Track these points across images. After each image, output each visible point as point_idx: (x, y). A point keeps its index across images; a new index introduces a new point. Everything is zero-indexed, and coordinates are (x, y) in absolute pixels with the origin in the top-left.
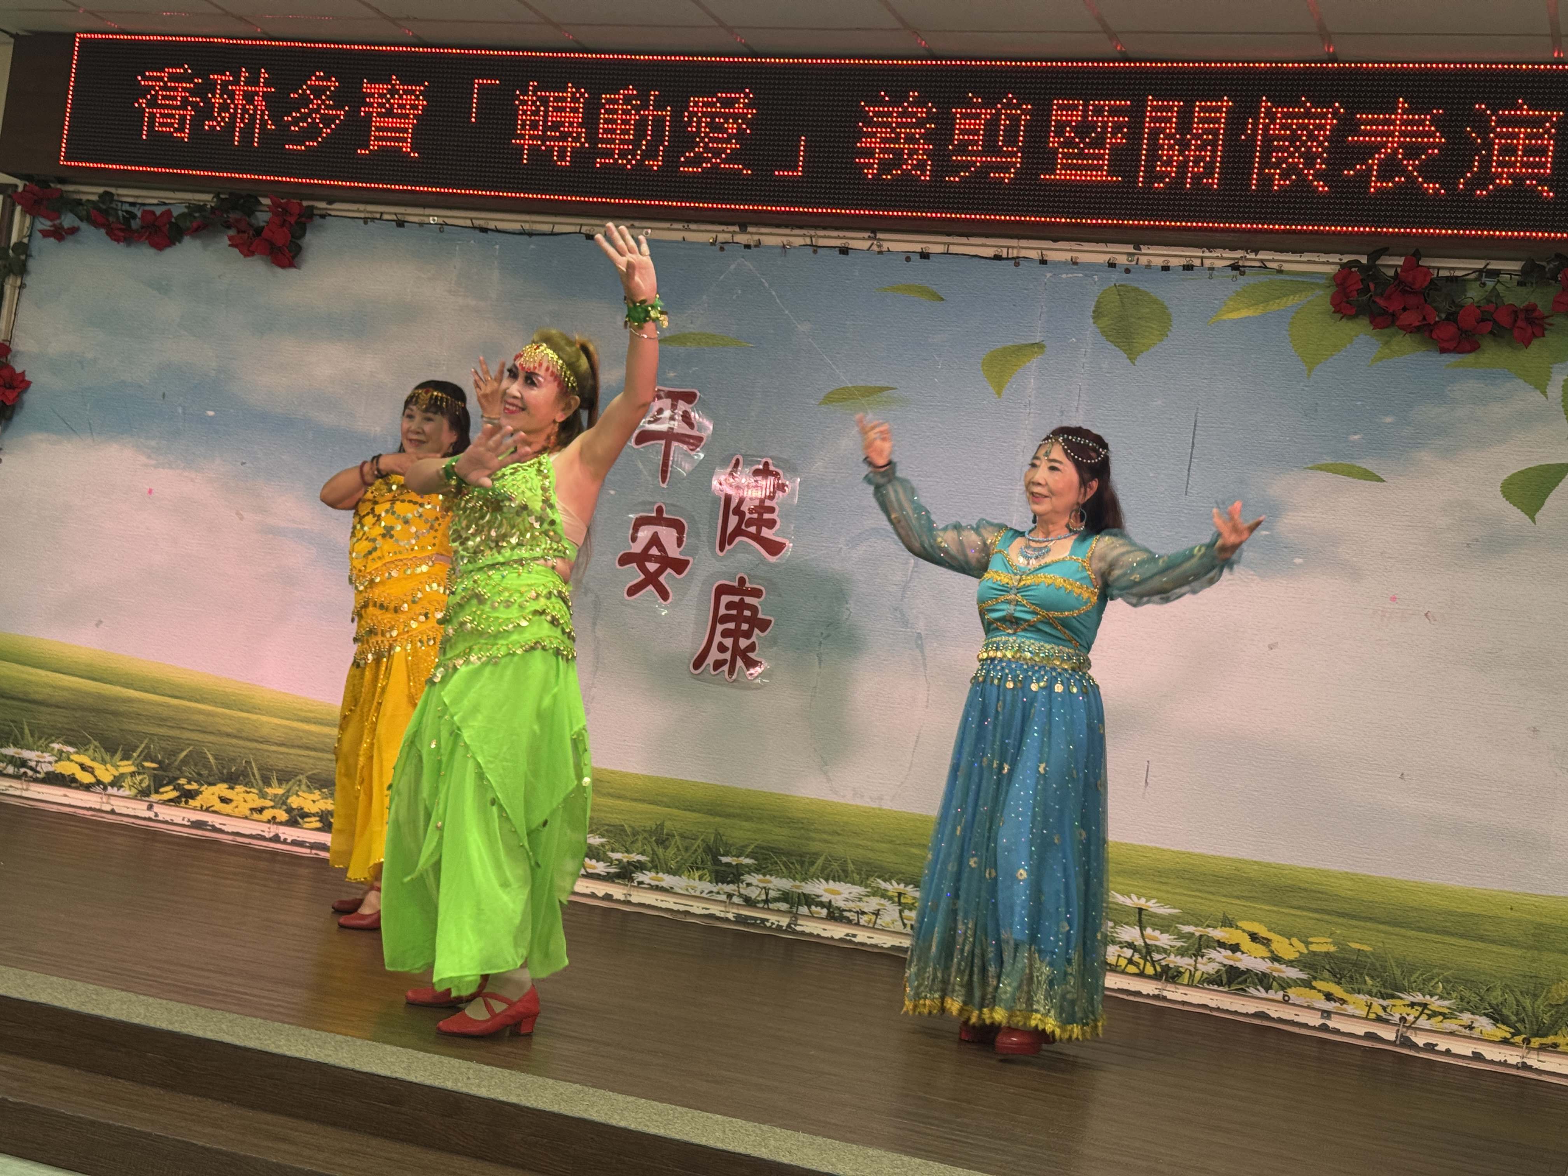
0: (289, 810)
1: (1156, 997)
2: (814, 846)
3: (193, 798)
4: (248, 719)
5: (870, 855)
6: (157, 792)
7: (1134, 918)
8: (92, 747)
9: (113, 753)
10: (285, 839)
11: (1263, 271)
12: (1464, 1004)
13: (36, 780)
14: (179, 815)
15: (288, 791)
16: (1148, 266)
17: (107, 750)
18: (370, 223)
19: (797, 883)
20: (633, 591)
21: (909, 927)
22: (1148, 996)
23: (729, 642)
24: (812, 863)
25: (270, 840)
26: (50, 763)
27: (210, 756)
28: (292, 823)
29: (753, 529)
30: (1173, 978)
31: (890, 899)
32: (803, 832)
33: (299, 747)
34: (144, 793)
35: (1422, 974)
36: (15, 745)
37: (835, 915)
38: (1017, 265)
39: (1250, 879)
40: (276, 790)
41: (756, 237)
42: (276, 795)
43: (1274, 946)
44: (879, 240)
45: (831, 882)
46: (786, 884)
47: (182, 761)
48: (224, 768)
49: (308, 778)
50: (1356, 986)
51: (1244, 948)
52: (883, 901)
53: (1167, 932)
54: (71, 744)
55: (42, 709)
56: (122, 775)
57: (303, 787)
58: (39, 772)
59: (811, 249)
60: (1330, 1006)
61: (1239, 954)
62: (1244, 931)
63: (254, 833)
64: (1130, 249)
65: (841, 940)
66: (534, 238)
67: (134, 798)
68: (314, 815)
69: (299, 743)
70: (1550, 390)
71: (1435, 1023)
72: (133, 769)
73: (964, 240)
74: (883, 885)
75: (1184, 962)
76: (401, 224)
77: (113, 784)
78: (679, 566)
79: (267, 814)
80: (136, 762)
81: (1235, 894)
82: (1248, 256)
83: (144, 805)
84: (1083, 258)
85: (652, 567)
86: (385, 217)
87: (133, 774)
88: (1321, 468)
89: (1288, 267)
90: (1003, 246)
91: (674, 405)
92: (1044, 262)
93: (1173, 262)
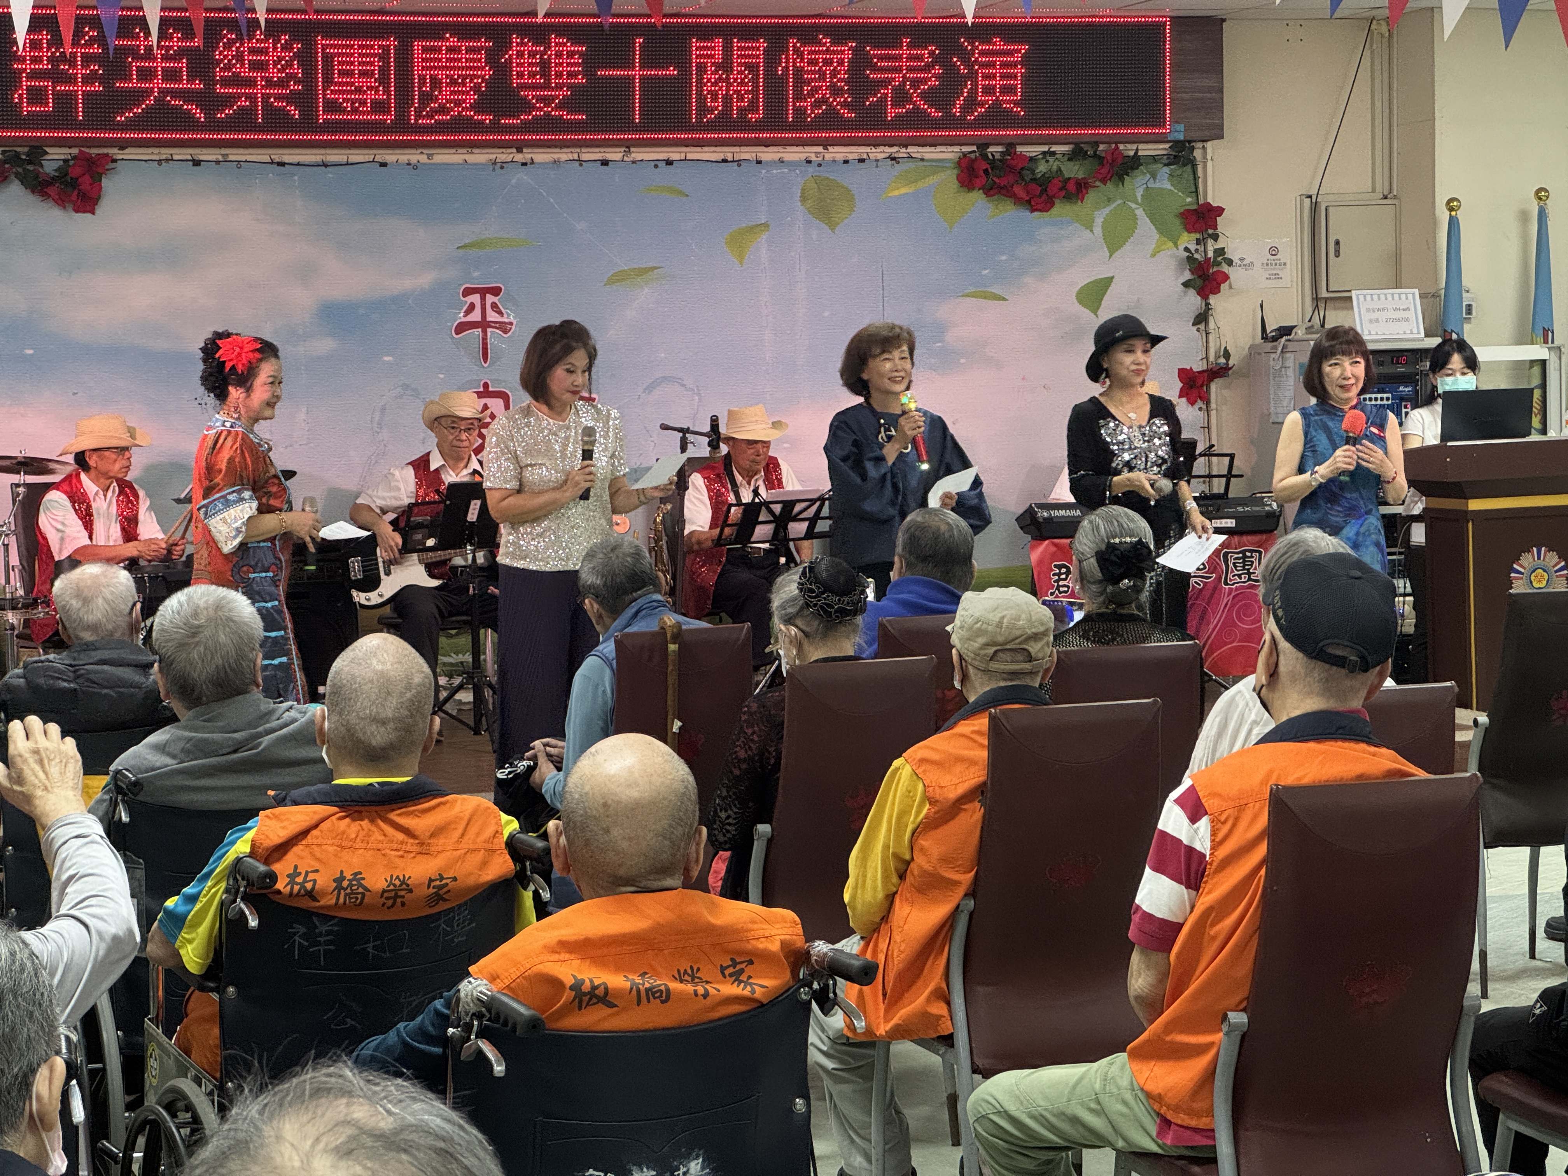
11: (911, 160)
16: (834, 161)
18: (164, 164)
38: (739, 165)
41: (530, 156)
44: (632, 153)
59: (577, 163)
64: (820, 149)
66: (329, 169)
70: (1094, 230)
73: (699, 149)
76: (197, 163)
82: (901, 151)
84: (788, 157)
86: (175, 157)
88: (967, 296)
89: (927, 156)
90: (727, 152)
91: (483, 299)
92: (759, 162)
93: (850, 157)
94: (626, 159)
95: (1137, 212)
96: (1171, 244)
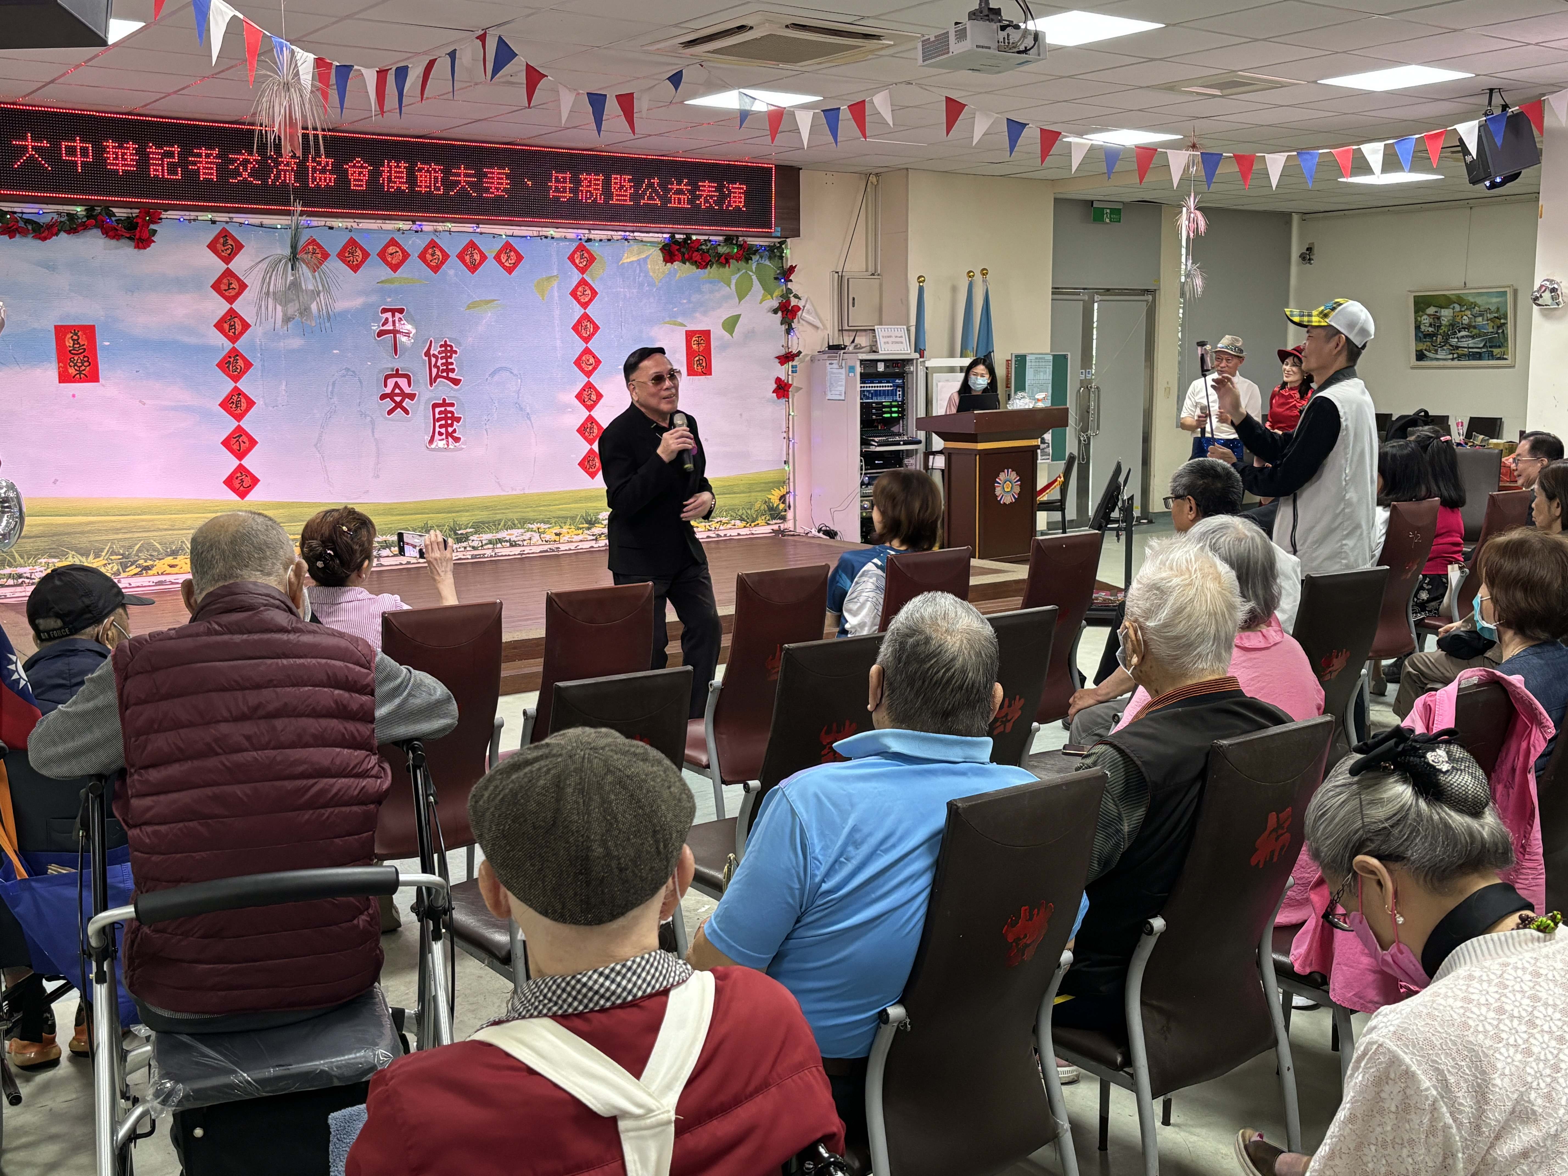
2: (499, 517)
4: (177, 518)
5: (523, 514)
11: (635, 240)
16: (594, 239)
18: (192, 222)
19: (494, 534)
20: (390, 412)
21: (544, 541)
23: (443, 430)
24: (499, 524)
27: (156, 544)
29: (445, 374)
31: (535, 531)
37: (513, 544)
41: (420, 226)
44: (480, 227)
45: (508, 530)
46: (489, 536)
48: (167, 548)
52: (532, 533)
54: (54, 557)
59: (448, 233)
64: (587, 231)
65: (519, 554)
70: (731, 286)
74: (531, 526)
76: (213, 222)
78: (412, 397)
80: (104, 558)
82: (630, 235)
84: (569, 236)
85: (398, 399)
89: (644, 239)
90: (535, 231)
91: (393, 316)
92: (553, 238)
93: (604, 237)
94: (475, 231)
95: (753, 277)
96: (770, 296)
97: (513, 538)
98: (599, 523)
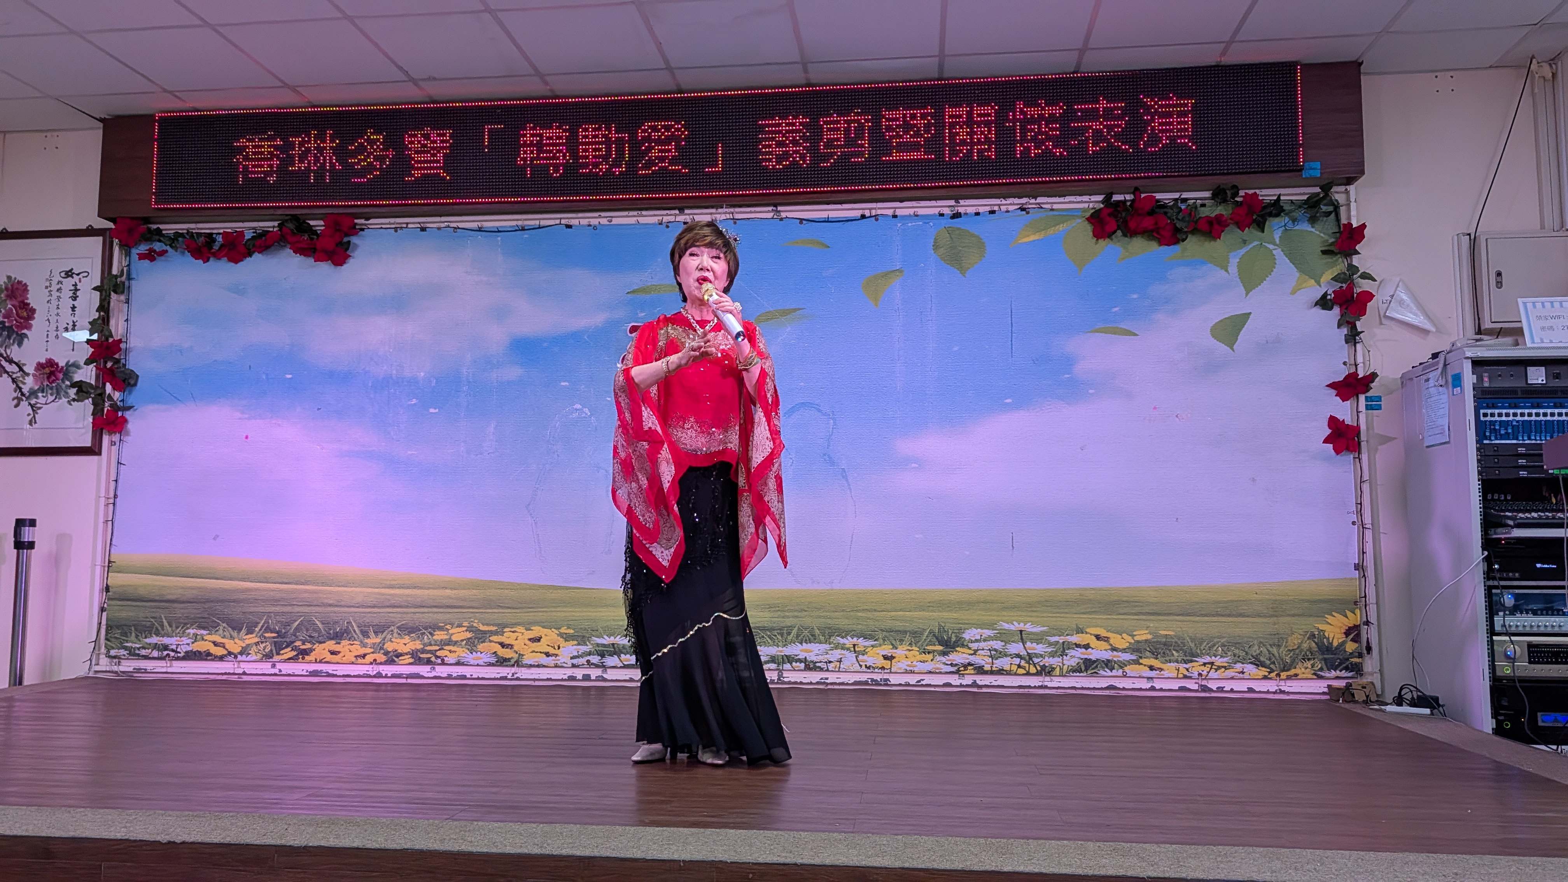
0: (386, 653)
1: (1041, 687)
2: (788, 622)
3: (308, 654)
4: (345, 591)
5: (829, 621)
6: (278, 654)
7: (1018, 637)
8: (221, 628)
9: (240, 630)
10: (386, 674)
11: (1040, 209)
12: (1236, 658)
13: (178, 659)
14: (300, 669)
15: (384, 639)
16: (966, 213)
17: (234, 629)
18: (399, 231)
19: (780, 648)
21: (864, 667)
22: (1035, 687)
24: (789, 634)
25: (375, 676)
26: (188, 644)
27: (317, 622)
28: (390, 662)
30: (1049, 672)
31: (848, 649)
32: (779, 613)
33: (388, 607)
34: (268, 656)
35: (1208, 644)
36: (157, 635)
37: (810, 666)
38: (877, 220)
39: (1090, 600)
40: (374, 640)
42: (374, 644)
43: (1112, 641)
44: (779, 211)
45: (804, 644)
47: (296, 629)
48: (330, 629)
49: (398, 628)
50: (1168, 658)
51: (1092, 646)
52: (843, 652)
53: (1041, 643)
54: (204, 628)
55: (176, 605)
56: (248, 645)
57: (395, 635)
58: (180, 653)
59: (732, 221)
60: (1153, 674)
61: (1090, 649)
62: (1091, 634)
63: (361, 674)
64: (952, 202)
65: (818, 683)
66: (526, 232)
67: (261, 661)
68: (406, 654)
69: (388, 604)
70: (1229, 269)
71: (1221, 673)
72: (257, 640)
73: (838, 206)
75: (1055, 661)
76: (423, 229)
77: (241, 653)
79: (369, 658)
80: (259, 635)
81: (1082, 611)
82: (1031, 202)
83: (269, 665)
84: (921, 212)
86: (410, 226)
87: (257, 644)
88: (1097, 331)
89: (1055, 206)
90: (866, 208)
92: (895, 216)
93: (981, 210)
94: (775, 217)
95: (1274, 252)
96: (1313, 281)
97: (812, 657)
98: (963, 646)
